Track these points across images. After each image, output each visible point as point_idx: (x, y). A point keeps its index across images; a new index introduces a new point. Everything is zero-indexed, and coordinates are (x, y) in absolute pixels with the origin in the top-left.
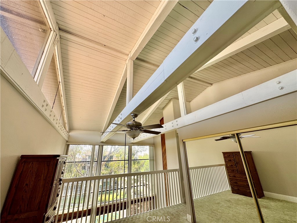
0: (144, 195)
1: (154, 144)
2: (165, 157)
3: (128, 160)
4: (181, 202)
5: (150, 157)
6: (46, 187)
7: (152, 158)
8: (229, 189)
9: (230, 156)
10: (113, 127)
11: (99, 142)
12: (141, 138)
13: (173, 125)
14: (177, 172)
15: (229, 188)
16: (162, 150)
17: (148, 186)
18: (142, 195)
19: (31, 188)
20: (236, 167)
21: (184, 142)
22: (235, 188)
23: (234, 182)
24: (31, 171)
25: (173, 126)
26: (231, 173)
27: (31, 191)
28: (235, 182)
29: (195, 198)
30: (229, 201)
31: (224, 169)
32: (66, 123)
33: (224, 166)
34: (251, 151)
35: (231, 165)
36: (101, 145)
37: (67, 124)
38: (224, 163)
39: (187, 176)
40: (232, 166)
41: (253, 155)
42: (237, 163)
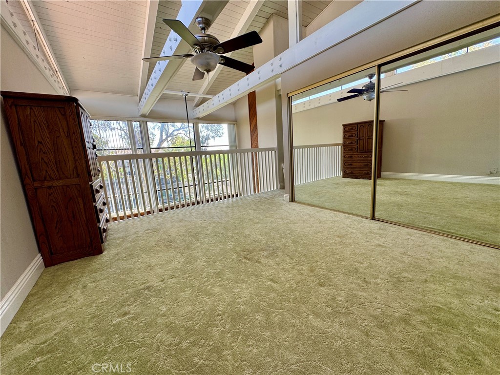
0: (223, 193)
1: (236, 121)
2: (255, 136)
3: (195, 147)
4: (277, 188)
5: (230, 142)
6: (76, 147)
7: (233, 144)
8: (340, 175)
9: (352, 129)
10: (160, 71)
11: (138, 115)
12: (213, 104)
13: (272, 68)
14: (273, 152)
15: (340, 173)
16: (250, 126)
17: (228, 182)
18: (222, 193)
19: (50, 147)
20: (357, 144)
21: (289, 97)
22: (348, 172)
23: (348, 164)
24: (35, 121)
25: (272, 71)
26: (348, 153)
27: (53, 153)
28: (350, 163)
29: (297, 184)
30: (338, 184)
31: (339, 149)
32: (57, 70)
33: (340, 146)
34: (384, 121)
35: (350, 142)
36: (143, 121)
37: (58, 73)
38: (341, 142)
39: (290, 149)
40: (352, 143)
41: (384, 126)
42: (359, 139)
